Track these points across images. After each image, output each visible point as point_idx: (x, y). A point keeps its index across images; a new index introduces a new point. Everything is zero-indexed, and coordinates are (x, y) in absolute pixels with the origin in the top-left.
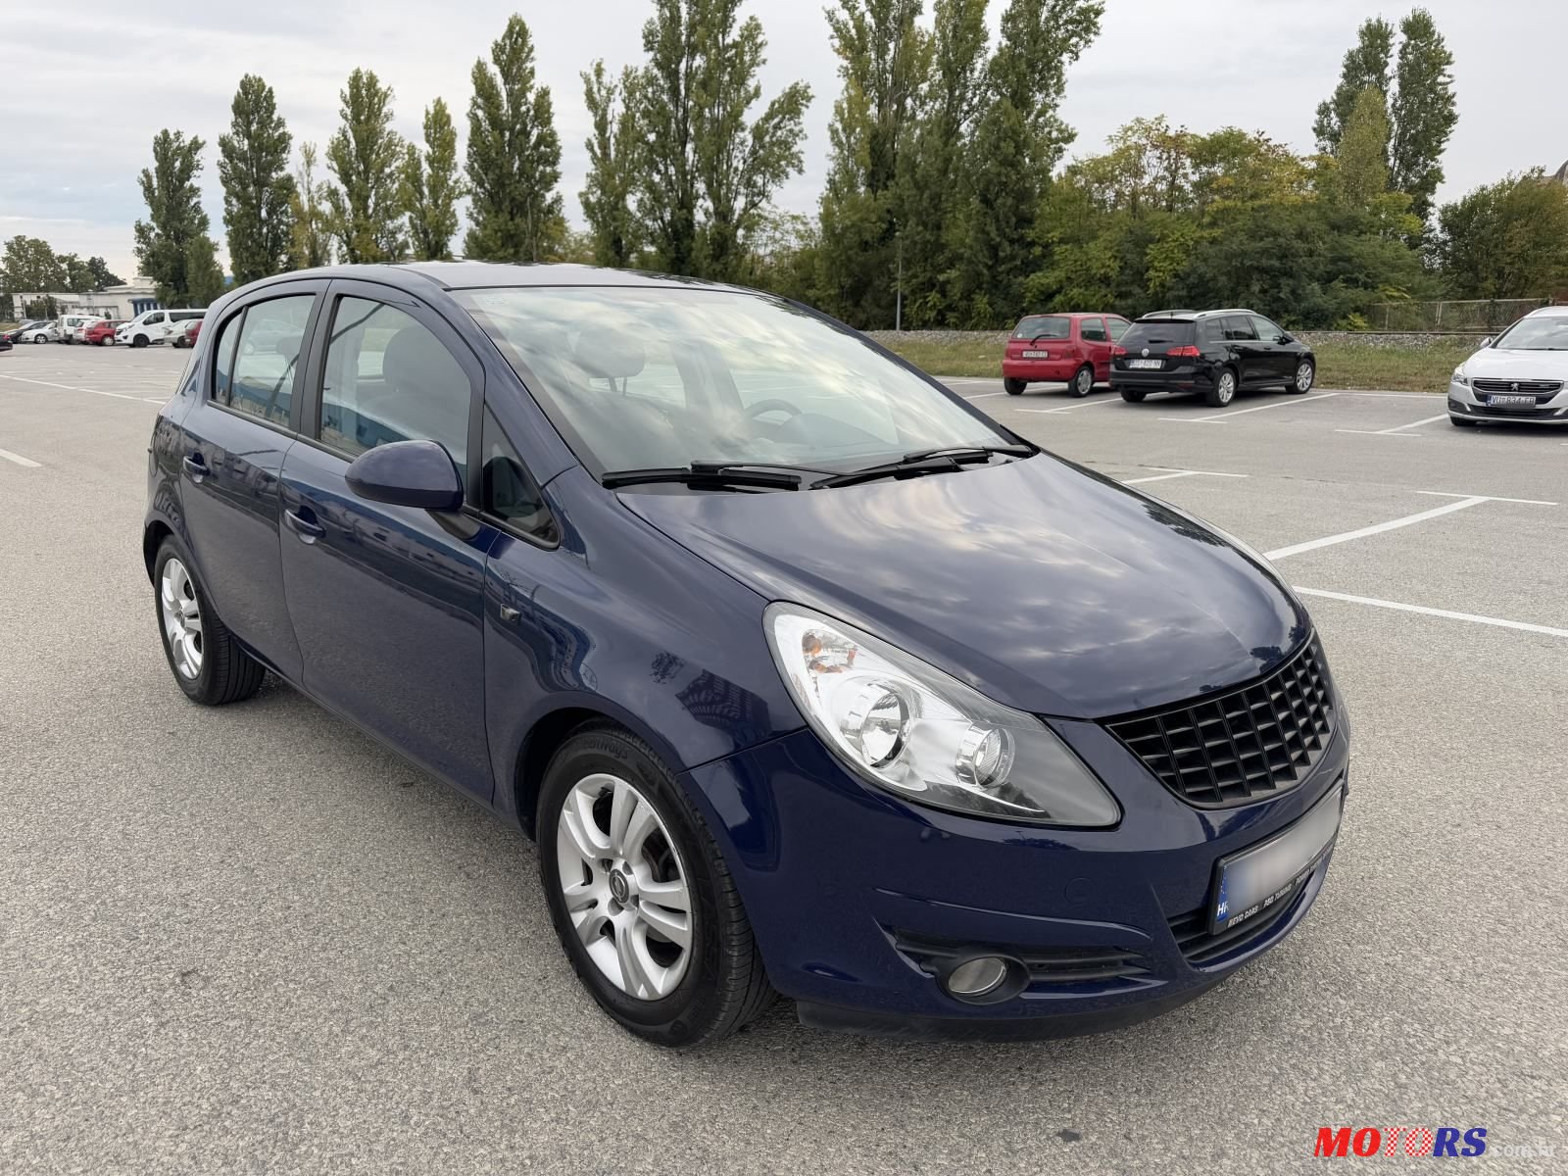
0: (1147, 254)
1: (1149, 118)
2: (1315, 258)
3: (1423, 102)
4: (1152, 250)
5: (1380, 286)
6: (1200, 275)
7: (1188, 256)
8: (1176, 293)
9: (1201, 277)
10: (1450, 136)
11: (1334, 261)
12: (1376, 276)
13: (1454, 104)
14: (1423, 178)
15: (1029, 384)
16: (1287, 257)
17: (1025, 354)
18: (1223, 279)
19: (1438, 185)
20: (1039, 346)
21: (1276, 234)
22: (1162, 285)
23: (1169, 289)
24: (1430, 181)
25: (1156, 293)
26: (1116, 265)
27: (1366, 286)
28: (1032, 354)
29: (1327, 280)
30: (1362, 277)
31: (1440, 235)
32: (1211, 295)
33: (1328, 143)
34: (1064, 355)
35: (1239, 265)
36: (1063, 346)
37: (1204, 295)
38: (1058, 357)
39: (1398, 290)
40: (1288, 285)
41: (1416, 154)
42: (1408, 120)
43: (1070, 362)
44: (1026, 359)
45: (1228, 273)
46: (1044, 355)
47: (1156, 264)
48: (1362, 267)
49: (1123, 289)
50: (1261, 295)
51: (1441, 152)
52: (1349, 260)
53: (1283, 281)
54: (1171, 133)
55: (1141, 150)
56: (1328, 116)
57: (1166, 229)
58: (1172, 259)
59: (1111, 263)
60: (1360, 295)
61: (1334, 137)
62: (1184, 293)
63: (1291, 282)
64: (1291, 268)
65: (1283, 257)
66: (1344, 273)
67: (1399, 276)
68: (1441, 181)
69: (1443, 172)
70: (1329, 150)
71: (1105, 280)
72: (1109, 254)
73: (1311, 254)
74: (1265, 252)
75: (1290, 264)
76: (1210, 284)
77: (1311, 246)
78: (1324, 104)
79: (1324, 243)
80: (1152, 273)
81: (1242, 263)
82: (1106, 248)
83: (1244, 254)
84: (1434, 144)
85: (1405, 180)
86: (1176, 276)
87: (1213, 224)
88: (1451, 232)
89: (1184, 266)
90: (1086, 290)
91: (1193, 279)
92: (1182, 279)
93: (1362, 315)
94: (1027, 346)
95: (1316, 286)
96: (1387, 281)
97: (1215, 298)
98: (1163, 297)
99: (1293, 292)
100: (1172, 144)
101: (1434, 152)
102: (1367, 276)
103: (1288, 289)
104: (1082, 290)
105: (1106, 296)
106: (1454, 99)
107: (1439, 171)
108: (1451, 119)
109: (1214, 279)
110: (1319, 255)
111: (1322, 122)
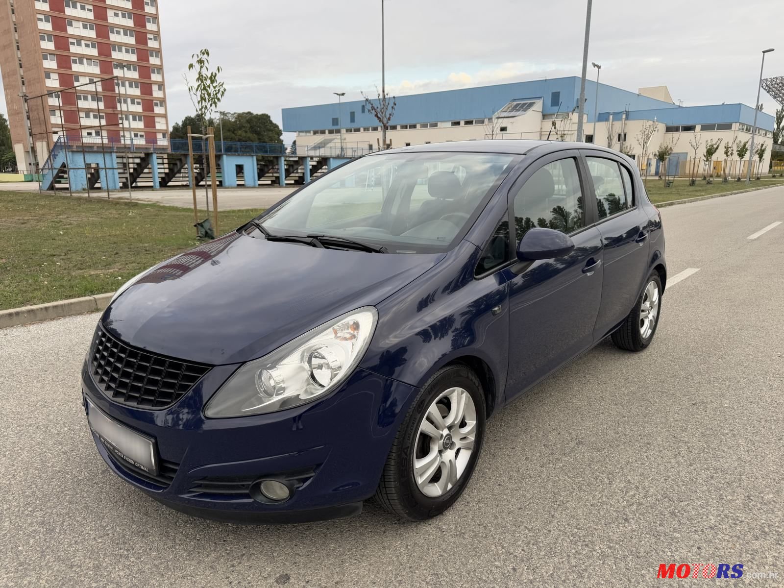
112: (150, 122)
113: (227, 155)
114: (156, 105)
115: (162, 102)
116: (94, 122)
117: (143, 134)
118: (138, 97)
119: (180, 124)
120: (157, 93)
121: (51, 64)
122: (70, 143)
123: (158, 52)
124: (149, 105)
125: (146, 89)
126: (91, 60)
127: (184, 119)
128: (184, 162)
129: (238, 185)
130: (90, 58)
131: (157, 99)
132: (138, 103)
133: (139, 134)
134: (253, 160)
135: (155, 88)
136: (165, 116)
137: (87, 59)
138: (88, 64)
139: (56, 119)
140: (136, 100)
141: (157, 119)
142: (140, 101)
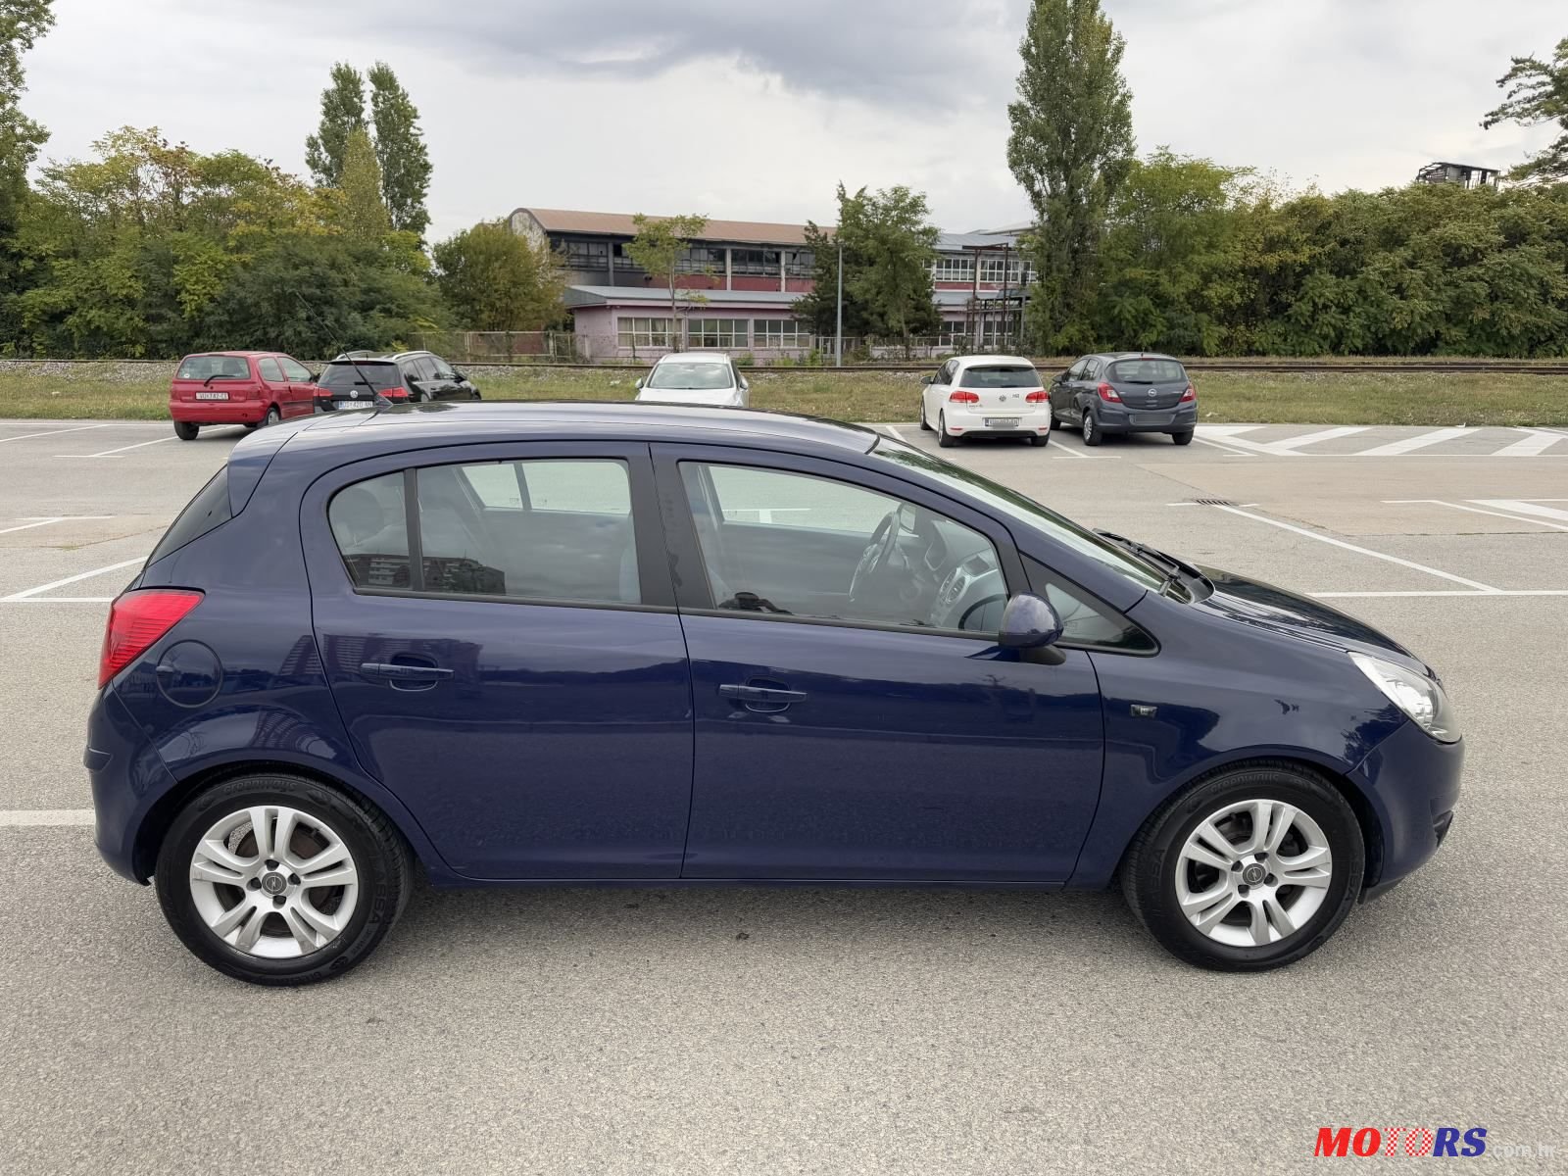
0: (174, 276)
1: (141, 128)
2: (351, 289)
3: (400, 149)
4: (180, 272)
5: (411, 316)
6: (239, 300)
7: (221, 279)
8: (217, 318)
9: (241, 302)
10: (430, 182)
11: (366, 292)
12: (405, 307)
13: (426, 154)
14: (414, 218)
15: (201, 428)
16: (325, 286)
17: (198, 396)
18: (265, 306)
19: (427, 226)
20: (216, 387)
21: (310, 263)
22: (199, 309)
23: (208, 314)
24: (420, 222)
25: (192, 318)
26: (139, 285)
27: (398, 315)
28: (209, 396)
29: (365, 308)
30: (393, 307)
31: (437, 271)
32: (254, 321)
33: (322, 176)
34: (248, 396)
35: (280, 291)
36: (246, 388)
37: (246, 321)
38: (241, 399)
39: (427, 320)
40: (332, 313)
41: (404, 196)
42: (391, 164)
43: (258, 404)
44: (201, 401)
45: (269, 299)
46: (225, 396)
47: (188, 287)
48: (391, 299)
49: (153, 312)
50: (306, 323)
51: (425, 195)
52: (378, 291)
53: (326, 309)
54: (171, 147)
55: (136, 161)
56: (317, 149)
57: (189, 249)
58: (205, 282)
59: (132, 282)
60: (396, 324)
61: (327, 170)
62: (225, 318)
63: (333, 310)
64: (331, 297)
65: (322, 286)
66: (379, 303)
67: (424, 307)
68: (428, 222)
69: (429, 214)
70: (325, 183)
71: (130, 302)
72: (129, 274)
73: (346, 283)
74: (301, 281)
75: (330, 293)
76: (252, 309)
77: (345, 276)
78: (312, 138)
79: (355, 274)
80: (184, 296)
81: (282, 289)
82: (122, 267)
83: (282, 280)
84: (417, 187)
85: (399, 219)
86: (212, 299)
87: (239, 249)
88: (445, 268)
89: (219, 291)
90: (107, 312)
91: (232, 305)
92: (219, 303)
93: (403, 343)
94: (202, 387)
95: (356, 316)
96: (415, 312)
97: (259, 323)
98: (201, 322)
99: (337, 321)
100: (174, 161)
101: (418, 196)
102: (398, 306)
103: (332, 318)
104: (102, 312)
105: (132, 319)
106: (426, 150)
107: (425, 213)
108: (426, 167)
109: (257, 305)
110: (354, 285)
111: (313, 155)
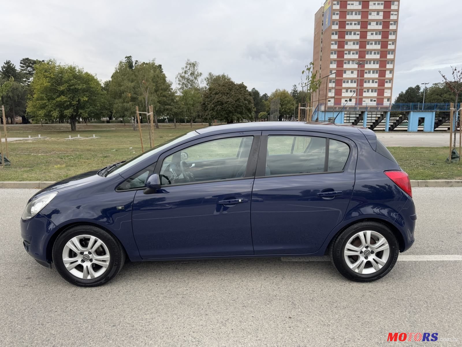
112: (381, 92)
113: (413, 111)
114: (387, 82)
115: (391, 80)
116: (350, 94)
117: (376, 99)
118: (376, 79)
119: (404, 92)
120: (388, 75)
121: (334, 66)
122: (336, 106)
123: (393, 51)
124: (382, 83)
125: (382, 73)
126: (354, 61)
127: (407, 89)
128: (384, 116)
129: (419, 131)
130: (353, 60)
131: (388, 78)
132: (376, 82)
133: (374, 99)
134: (433, 115)
135: (388, 72)
136: (391, 88)
137: (352, 61)
138: (352, 64)
139: (331, 94)
140: (375, 81)
141: (385, 91)
142: (377, 81)
